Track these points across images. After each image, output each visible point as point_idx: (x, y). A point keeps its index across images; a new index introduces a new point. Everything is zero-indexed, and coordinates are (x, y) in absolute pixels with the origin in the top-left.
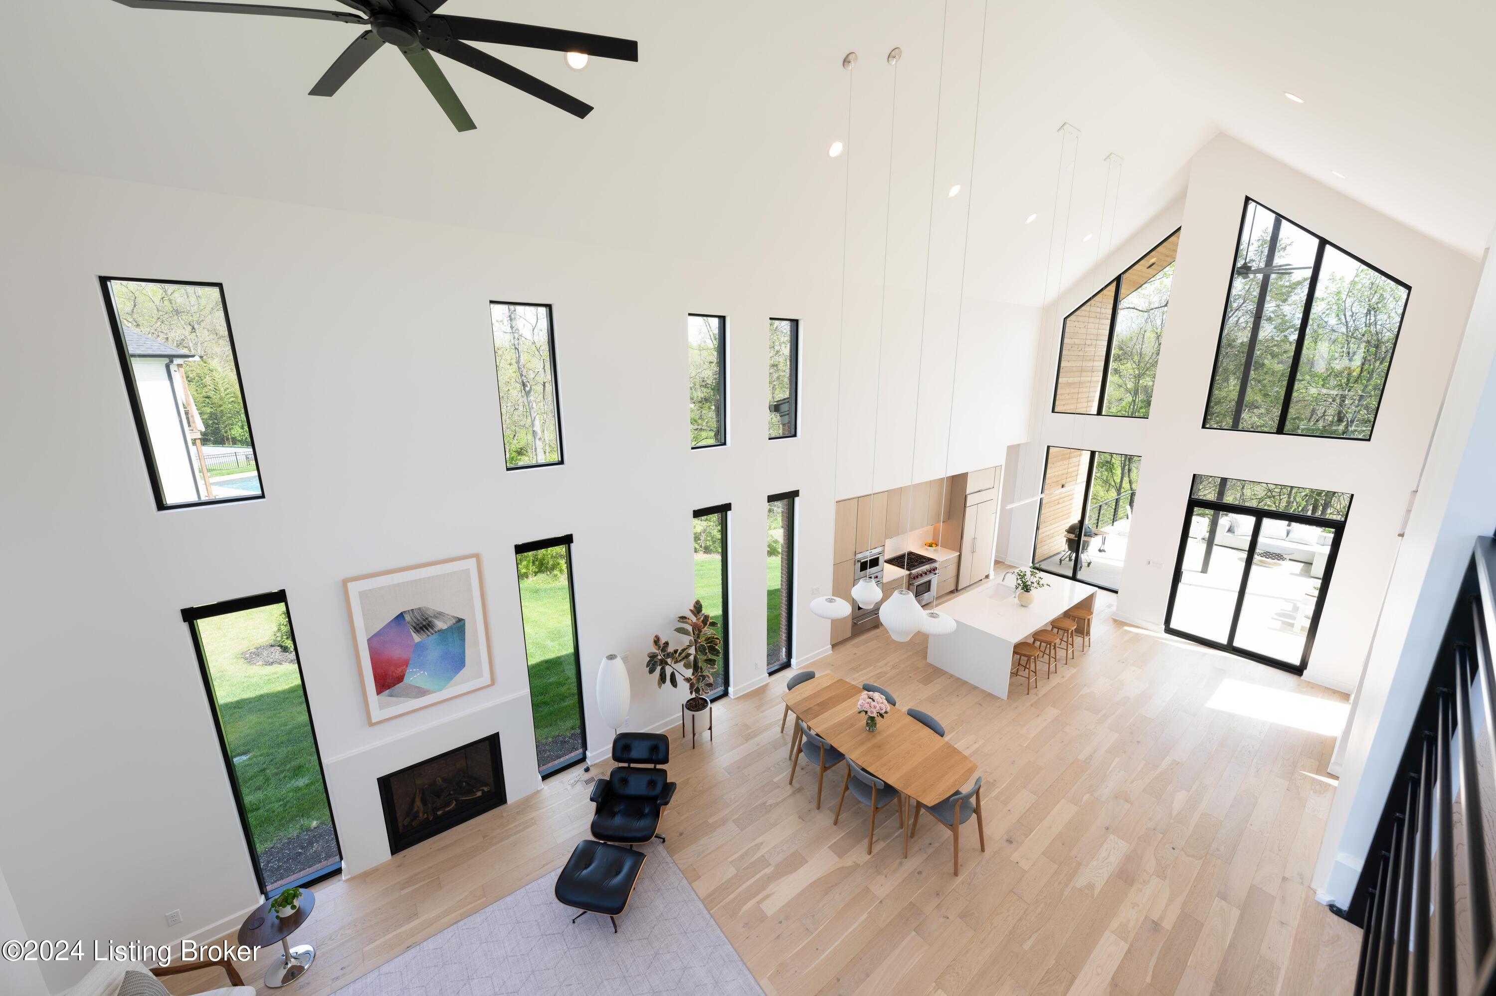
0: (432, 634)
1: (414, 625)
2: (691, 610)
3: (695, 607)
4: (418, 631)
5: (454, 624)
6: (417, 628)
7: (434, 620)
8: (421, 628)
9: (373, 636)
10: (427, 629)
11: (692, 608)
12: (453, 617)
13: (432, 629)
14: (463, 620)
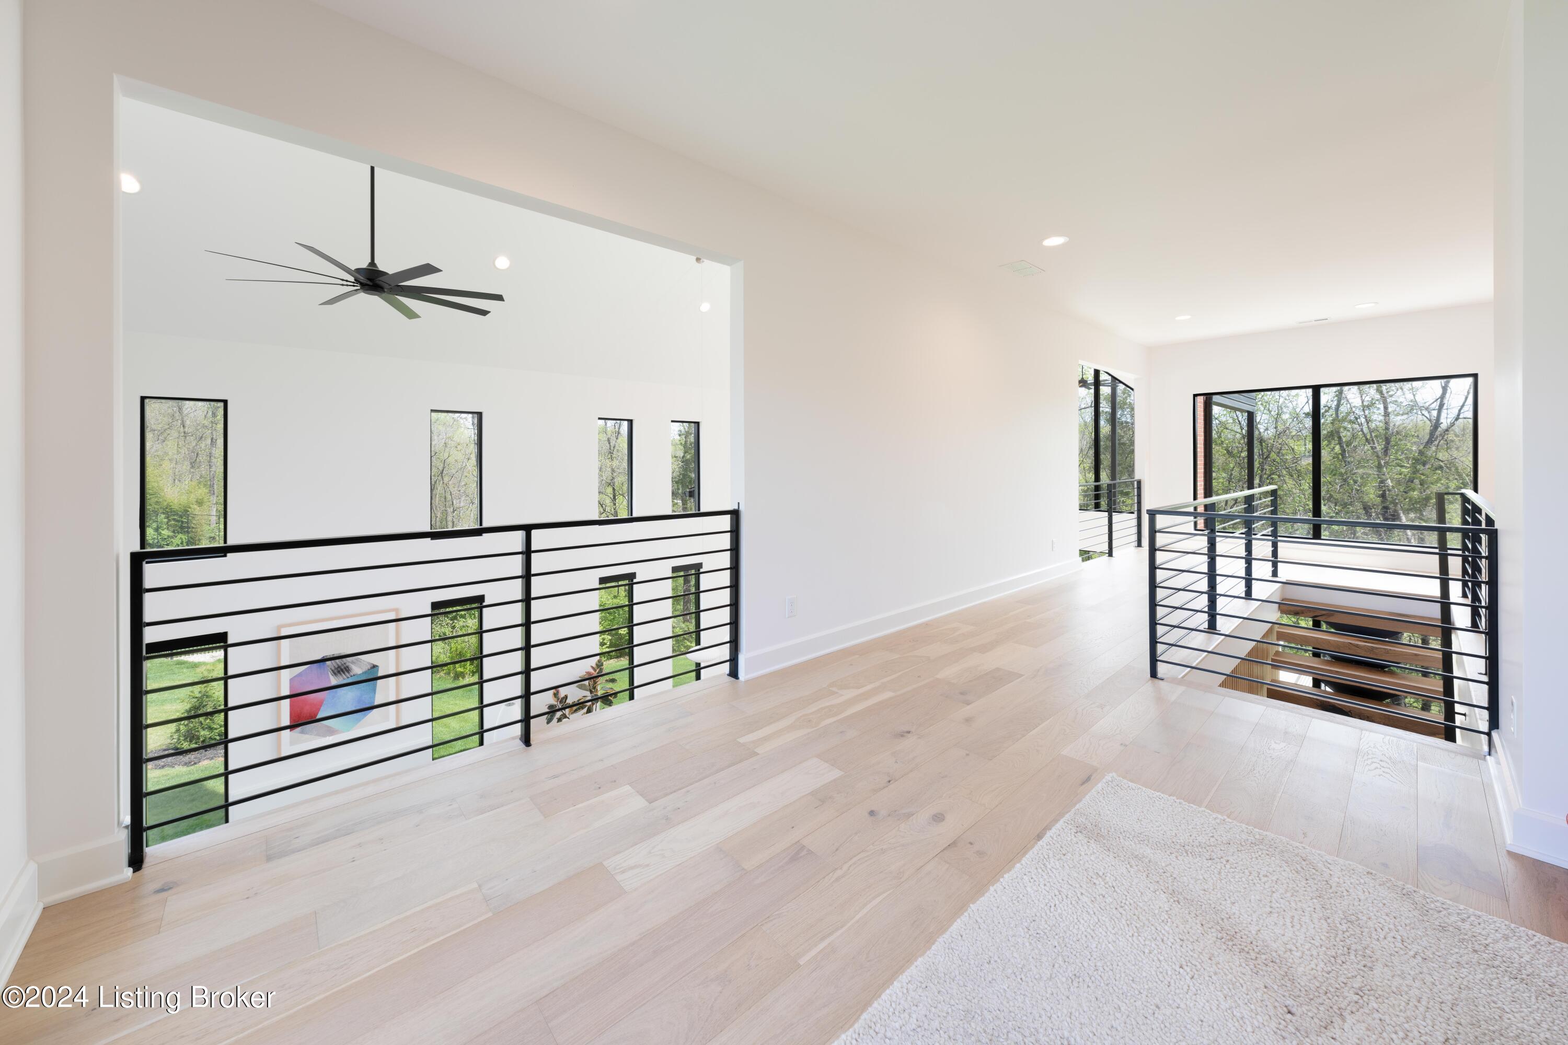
0: (348, 678)
1: (333, 669)
2: (592, 667)
3: (597, 665)
4: (335, 674)
5: (369, 670)
6: (336, 671)
7: (352, 665)
8: (339, 672)
9: (295, 677)
10: (344, 673)
11: (594, 665)
12: (369, 663)
13: (348, 673)
14: (377, 666)
